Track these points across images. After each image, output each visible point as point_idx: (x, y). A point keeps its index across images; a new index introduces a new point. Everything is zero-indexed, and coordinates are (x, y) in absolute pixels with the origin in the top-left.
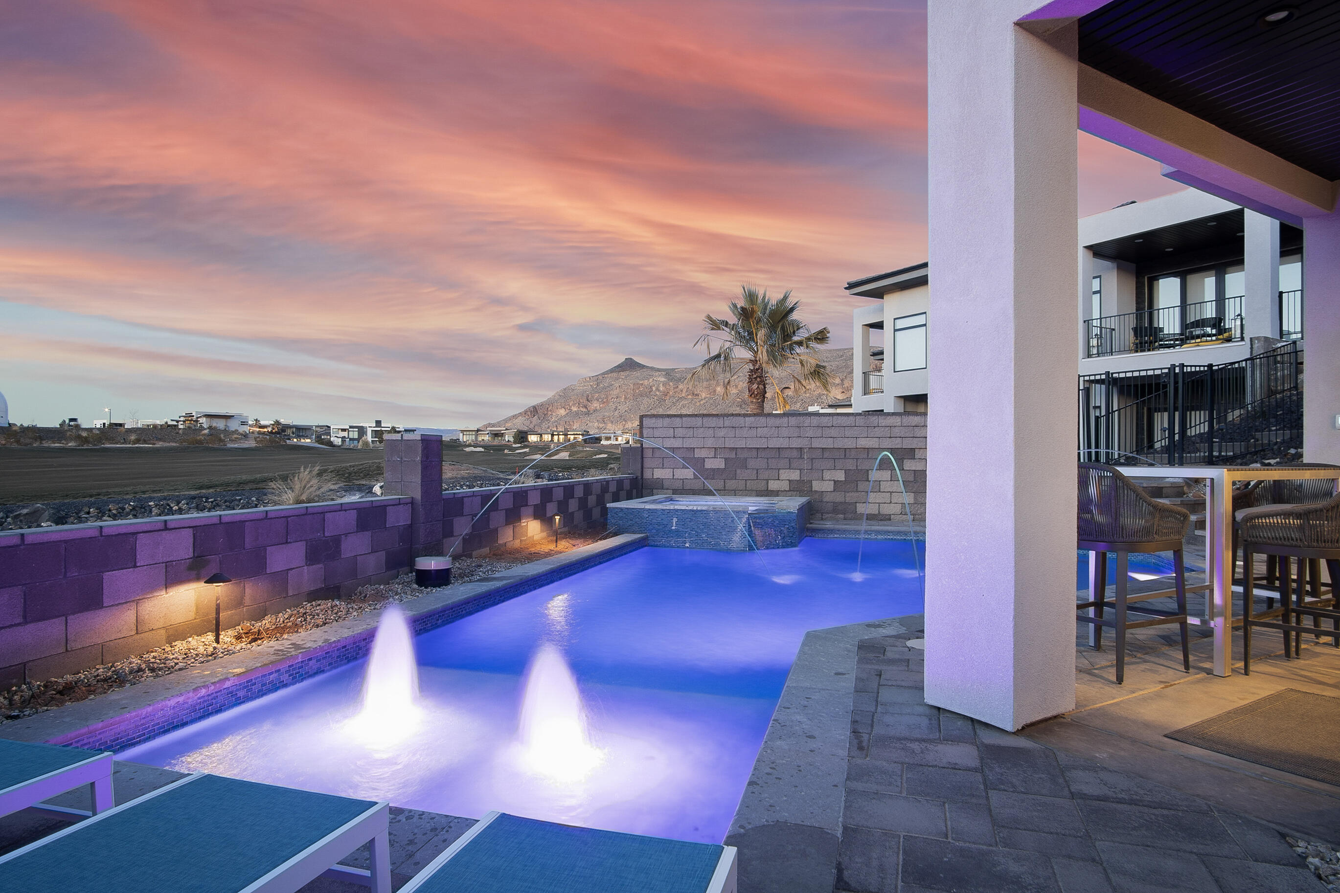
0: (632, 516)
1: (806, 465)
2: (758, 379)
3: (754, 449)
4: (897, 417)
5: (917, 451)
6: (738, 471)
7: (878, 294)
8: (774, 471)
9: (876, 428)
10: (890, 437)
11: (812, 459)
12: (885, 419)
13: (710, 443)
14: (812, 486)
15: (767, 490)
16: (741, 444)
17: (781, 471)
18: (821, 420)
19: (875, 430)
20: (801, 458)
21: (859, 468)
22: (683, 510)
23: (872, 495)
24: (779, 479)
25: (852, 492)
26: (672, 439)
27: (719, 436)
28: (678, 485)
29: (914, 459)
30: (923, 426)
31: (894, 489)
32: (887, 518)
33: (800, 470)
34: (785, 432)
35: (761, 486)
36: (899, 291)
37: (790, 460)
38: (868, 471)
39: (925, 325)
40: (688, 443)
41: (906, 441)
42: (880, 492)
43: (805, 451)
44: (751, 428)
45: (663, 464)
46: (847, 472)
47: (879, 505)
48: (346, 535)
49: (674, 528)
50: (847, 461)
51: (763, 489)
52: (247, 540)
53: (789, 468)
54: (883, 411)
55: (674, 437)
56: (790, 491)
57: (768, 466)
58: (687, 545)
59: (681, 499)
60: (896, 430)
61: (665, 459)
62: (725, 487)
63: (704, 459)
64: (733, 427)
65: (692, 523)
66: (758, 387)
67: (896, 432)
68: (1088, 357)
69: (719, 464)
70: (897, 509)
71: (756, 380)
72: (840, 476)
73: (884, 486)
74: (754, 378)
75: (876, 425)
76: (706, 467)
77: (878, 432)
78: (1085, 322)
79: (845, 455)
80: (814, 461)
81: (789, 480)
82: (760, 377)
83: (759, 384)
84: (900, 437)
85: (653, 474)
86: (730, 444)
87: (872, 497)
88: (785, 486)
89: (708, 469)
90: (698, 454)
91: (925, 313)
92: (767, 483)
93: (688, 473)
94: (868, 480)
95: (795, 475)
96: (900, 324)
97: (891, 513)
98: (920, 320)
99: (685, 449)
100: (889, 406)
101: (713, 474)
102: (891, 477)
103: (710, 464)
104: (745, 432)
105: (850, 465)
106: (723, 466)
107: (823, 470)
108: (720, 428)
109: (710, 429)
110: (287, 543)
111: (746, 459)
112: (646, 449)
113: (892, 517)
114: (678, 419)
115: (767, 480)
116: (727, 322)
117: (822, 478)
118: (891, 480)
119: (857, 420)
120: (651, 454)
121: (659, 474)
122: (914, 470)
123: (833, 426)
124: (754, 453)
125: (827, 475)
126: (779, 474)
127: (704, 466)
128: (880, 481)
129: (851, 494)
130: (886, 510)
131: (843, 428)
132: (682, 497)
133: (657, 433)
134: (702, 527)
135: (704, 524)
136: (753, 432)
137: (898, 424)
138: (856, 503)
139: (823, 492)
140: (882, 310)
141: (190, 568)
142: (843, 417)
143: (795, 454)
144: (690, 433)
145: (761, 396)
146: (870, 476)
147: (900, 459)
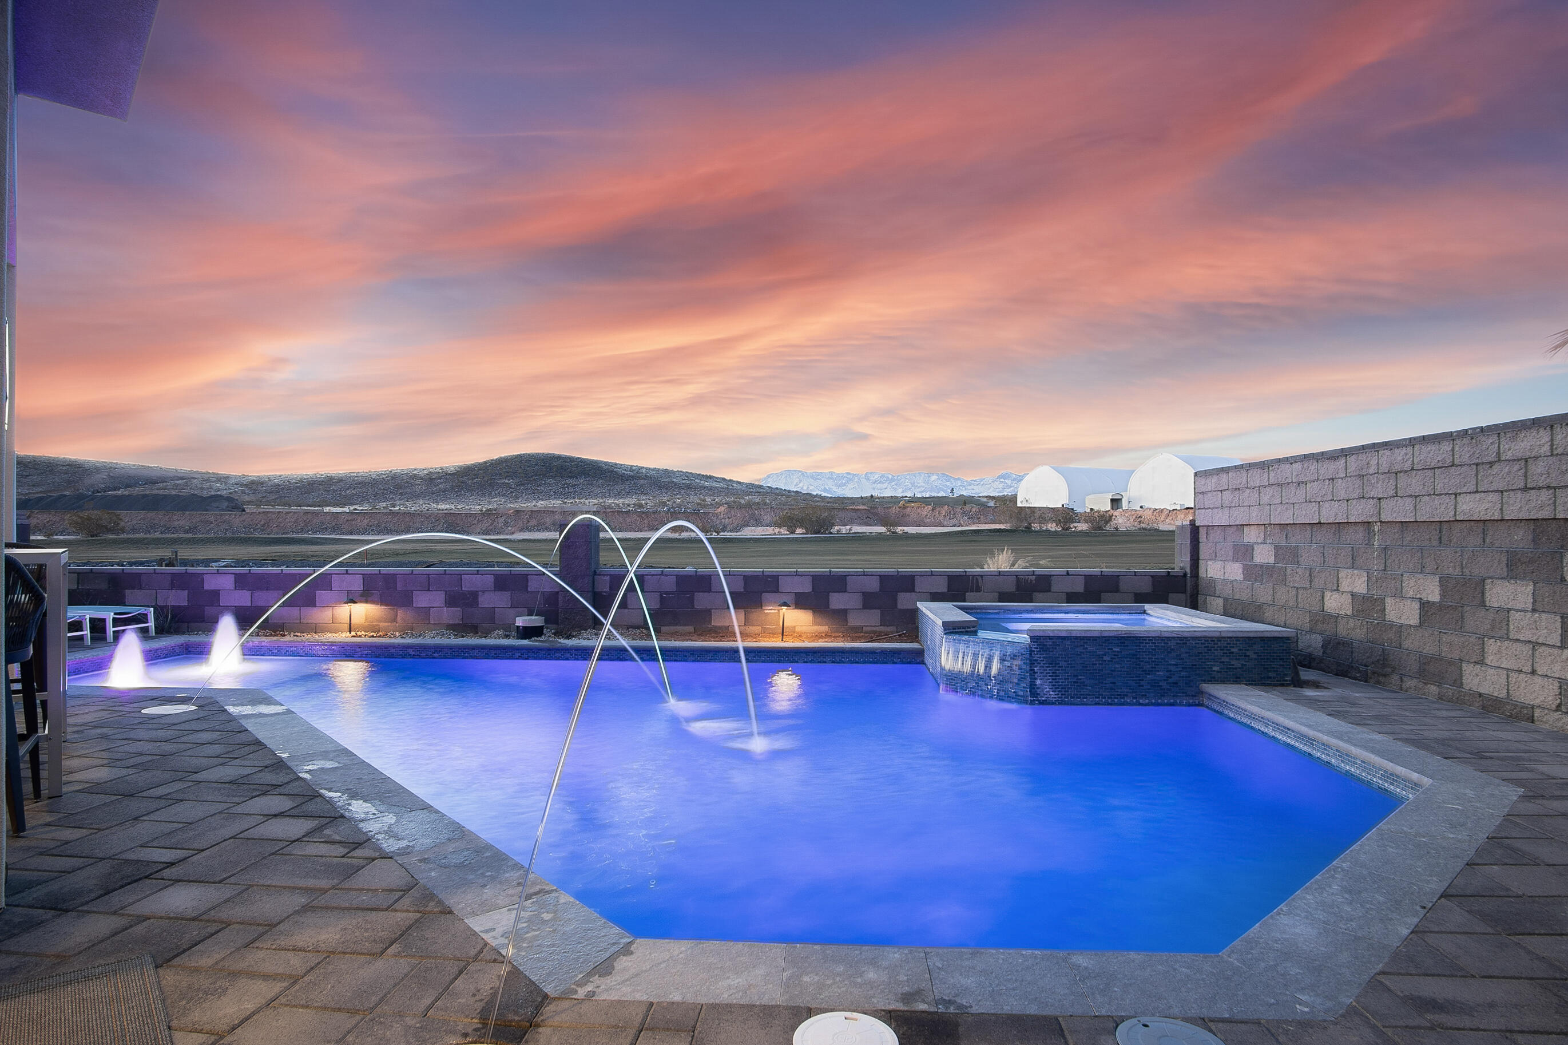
3: (1307, 526)
6: (1289, 571)
9: (1496, 468)
10: (1526, 489)
11: (1386, 548)
12: (1513, 443)
14: (1384, 610)
19: (1492, 471)
20: (1369, 545)
21: (1469, 572)
23: (1492, 645)
25: (1453, 631)
28: (1229, 590)
31: (1540, 634)
33: (1368, 571)
34: (1341, 489)
37: (1353, 549)
38: (1488, 582)
40: (1234, 518)
42: (1509, 639)
43: (1374, 529)
45: (1216, 553)
46: (1445, 580)
47: (1509, 676)
48: (483, 592)
50: (1443, 552)
52: (398, 585)
53: (1353, 567)
55: (1222, 507)
57: (1324, 562)
60: (1537, 472)
61: (1217, 544)
63: (1252, 545)
67: (1538, 476)
69: (1269, 554)
72: (1433, 593)
73: (1519, 625)
75: (1492, 458)
76: (1255, 559)
77: (1499, 475)
79: (1439, 538)
80: (1388, 553)
84: (1549, 488)
85: (1206, 571)
87: (1493, 650)
89: (1256, 565)
90: (1247, 536)
93: (1237, 571)
94: (1484, 605)
95: (1360, 584)
97: (1537, 702)
99: (1235, 529)
102: (1535, 602)
103: (1259, 555)
105: (1450, 563)
106: (1272, 559)
107: (1403, 575)
108: (1265, 486)
109: (1255, 491)
110: (429, 590)
111: (1297, 547)
112: (1200, 529)
113: (1537, 713)
114: (1224, 475)
117: (1402, 591)
118: (1534, 610)
119: (1457, 448)
120: (1205, 536)
121: (1212, 570)
123: (1412, 469)
124: (1308, 534)
125: (1410, 586)
128: (1509, 610)
129: (1451, 637)
130: (1524, 690)
131: (1430, 473)
133: (1207, 501)
138: (1461, 660)
141: (362, 596)
143: (1360, 536)
146: (1487, 595)
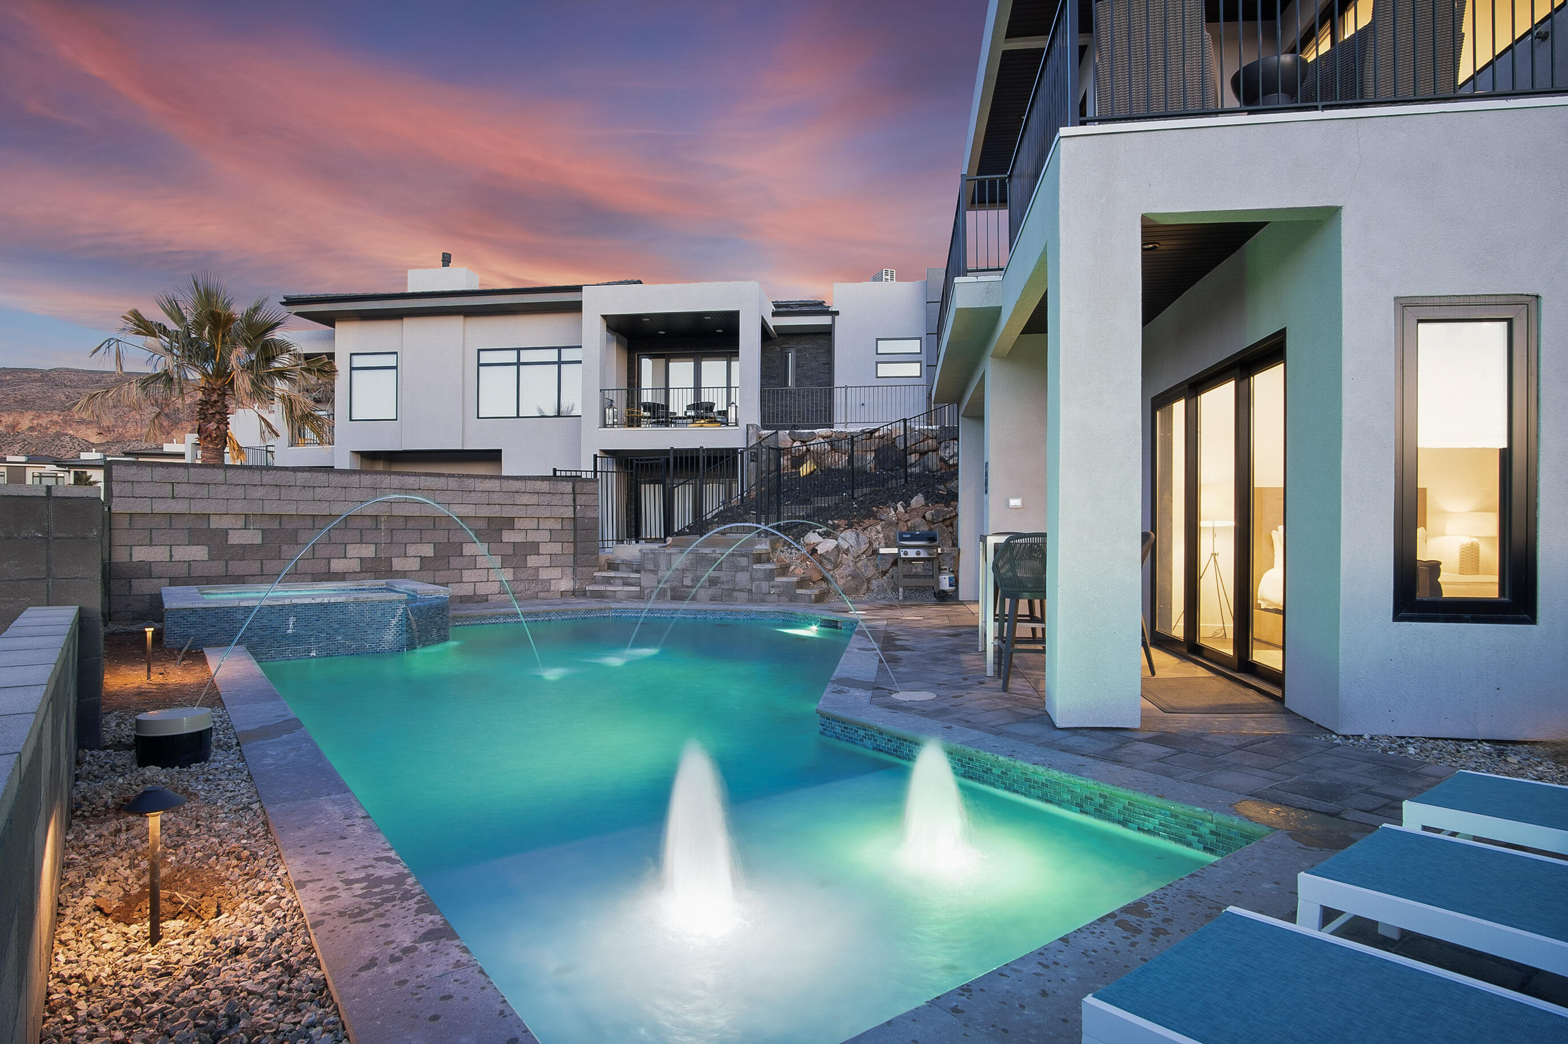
0: (214, 620)
1: (383, 537)
2: (218, 416)
3: (308, 517)
4: (496, 481)
5: (516, 520)
6: (284, 548)
7: (329, 320)
8: (339, 546)
9: (472, 493)
10: (488, 504)
11: (392, 530)
12: (481, 483)
13: (238, 507)
14: (391, 565)
15: (329, 572)
16: (290, 509)
17: (349, 547)
18: (405, 481)
19: (470, 495)
20: (377, 528)
21: (452, 540)
22: (306, 605)
23: (466, 573)
24: (345, 557)
25: (442, 570)
26: (170, 500)
27: (253, 497)
28: (182, 571)
29: (514, 529)
30: (523, 492)
31: (491, 565)
32: (484, 599)
33: (376, 544)
34: (355, 494)
35: (320, 567)
36: (357, 320)
37: (361, 531)
38: (462, 544)
39: (396, 368)
40: (198, 507)
41: (505, 508)
42: (475, 568)
43: (383, 519)
44: (304, 487)
45: (151, 538)
46: (436, 545)
47: (475, 585)
49: (290, 631)
50: (436, 532)
51: (322, 571)
53: (361, 543)
54: (333, 467)
55: (173, 497)
56: (361, 572)
57: (330, 540)
58: (313, 654)
59: (214, 591)
60: (495, 496)
61: (153, 531)
62: (262, 570)
63: (227, 530)
64: (276, 486)
65: (321, 622)
66: (218, 427)
67: (496, 498)
68: (604, 427)
69: (253, 537)
70: (495, 587)
71: (214, 417)
72: (428, 551)
73: (481, 562)
74: (211, 414)
76: (230, 542)
77: (474, 497)
78: (601, 390)
79: (434, 525)
80: (394, 532)
81: (360, 558)
82: (219, 413)
83: (218, 422)
84: (499, 504)
85: (131, 555)
86: (270, 509)
87: (467, 575)
88: (355, 565)
89: (233, 546)
90: (215, 523)
91: (396, 353)
92: (329, 563)
93: (199, 553)
94: (461, 555)
95: (368, 551)
96: (358, 361)
97: (489, 593)
98: (391, 361)
99: (193, 517)
100: (343, 461)
101: (244, 551)
103: (236, 538)
104: (295, 494)
105: (441, 537)
106: (258, 540)
107: (406, 544)
108: (256, 485)
109: (239, 488)
111: (296, 530)
112: (116, 516)
113: (490, 597)
114: (181, 470)
115: (329, 559)
116: (165, 327)
117: (406, 554)
120: (127, 523)
121: (141, 554)
122: (514, 543)
123: (419, 489)
124: (309, 523)
125: (411, 550)
126: (346, 550)
127: (227, 541)
128: (476, 556)
129: (441, 573)
130: (482, 589)
132: (211, 588)
133: (139, 490)
134: (336, 626)
135: (340, 622)
136: (309, 494)
137: (496, 489)
138: (448, 583)
139: (406, 571)
140: (332, 338)
142: (432, 479)
143: (368, 523)
144: (204, 491)
145: (222, 440)
146: (464, 550)
147: (498, 530)
